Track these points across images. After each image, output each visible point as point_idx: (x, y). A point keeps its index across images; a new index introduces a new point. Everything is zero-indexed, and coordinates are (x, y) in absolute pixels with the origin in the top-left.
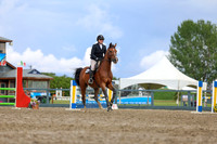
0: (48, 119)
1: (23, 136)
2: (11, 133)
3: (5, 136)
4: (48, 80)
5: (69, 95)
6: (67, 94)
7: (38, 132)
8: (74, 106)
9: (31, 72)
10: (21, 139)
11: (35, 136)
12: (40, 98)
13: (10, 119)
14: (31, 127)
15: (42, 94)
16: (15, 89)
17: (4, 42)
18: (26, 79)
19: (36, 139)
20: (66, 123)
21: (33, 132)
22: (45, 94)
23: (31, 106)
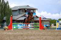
0: (50, 33)
1: (42, 38)
2: (39, 37)
3: (37, 38)
4: (49, 21)
5: (56, 25)
6: (55, 25)
7: (47, 37)
8: (58, 29)
9: (44, 19)
10: (42, 39)
11: (46, 38)
12: (47, 26)
13: (38, 33)
14: (44, 35)
15: (47, 25)
16: (39, 24)
17: (35, 9)
18: (42, 21)
19: (46, 39)
20: (55, 34)
21: (45, 37)
22: (48, 25)
23: (44, 29)
